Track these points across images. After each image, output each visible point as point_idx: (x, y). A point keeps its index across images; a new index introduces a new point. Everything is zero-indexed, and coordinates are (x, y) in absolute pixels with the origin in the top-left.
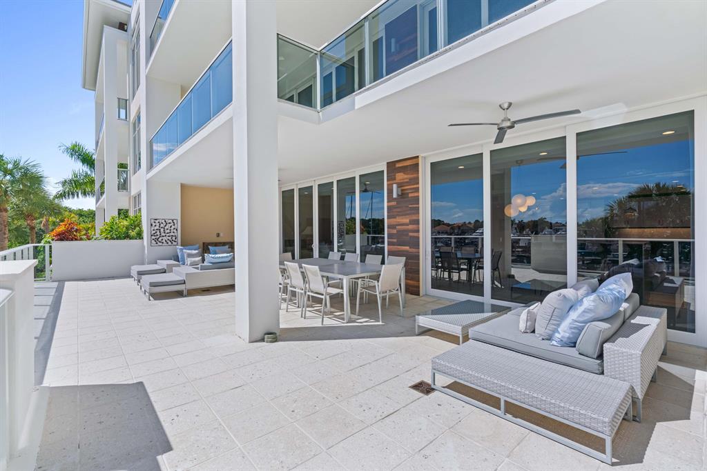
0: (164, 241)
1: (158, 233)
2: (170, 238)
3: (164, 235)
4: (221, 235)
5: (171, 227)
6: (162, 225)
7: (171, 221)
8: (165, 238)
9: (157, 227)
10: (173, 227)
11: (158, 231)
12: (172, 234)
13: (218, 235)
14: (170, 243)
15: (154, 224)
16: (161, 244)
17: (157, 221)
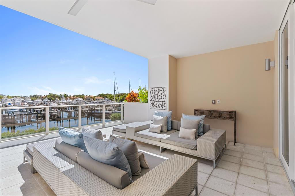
0: (157, 105)
1: (154, 99)
2: (161, 103)
3: (157, 100)
4: (218, 102)
5: (162, 94)
6: (156, 93)
7: (161, 89)
8: (158, 103)
9: (153, 94)
10: (163, 94)
11: (154, 97)
12: (162, 100)
13: (214, 103)
14: (161, 108)
15: (152, 92)
16: (155, 107)
17: (153, 89)
